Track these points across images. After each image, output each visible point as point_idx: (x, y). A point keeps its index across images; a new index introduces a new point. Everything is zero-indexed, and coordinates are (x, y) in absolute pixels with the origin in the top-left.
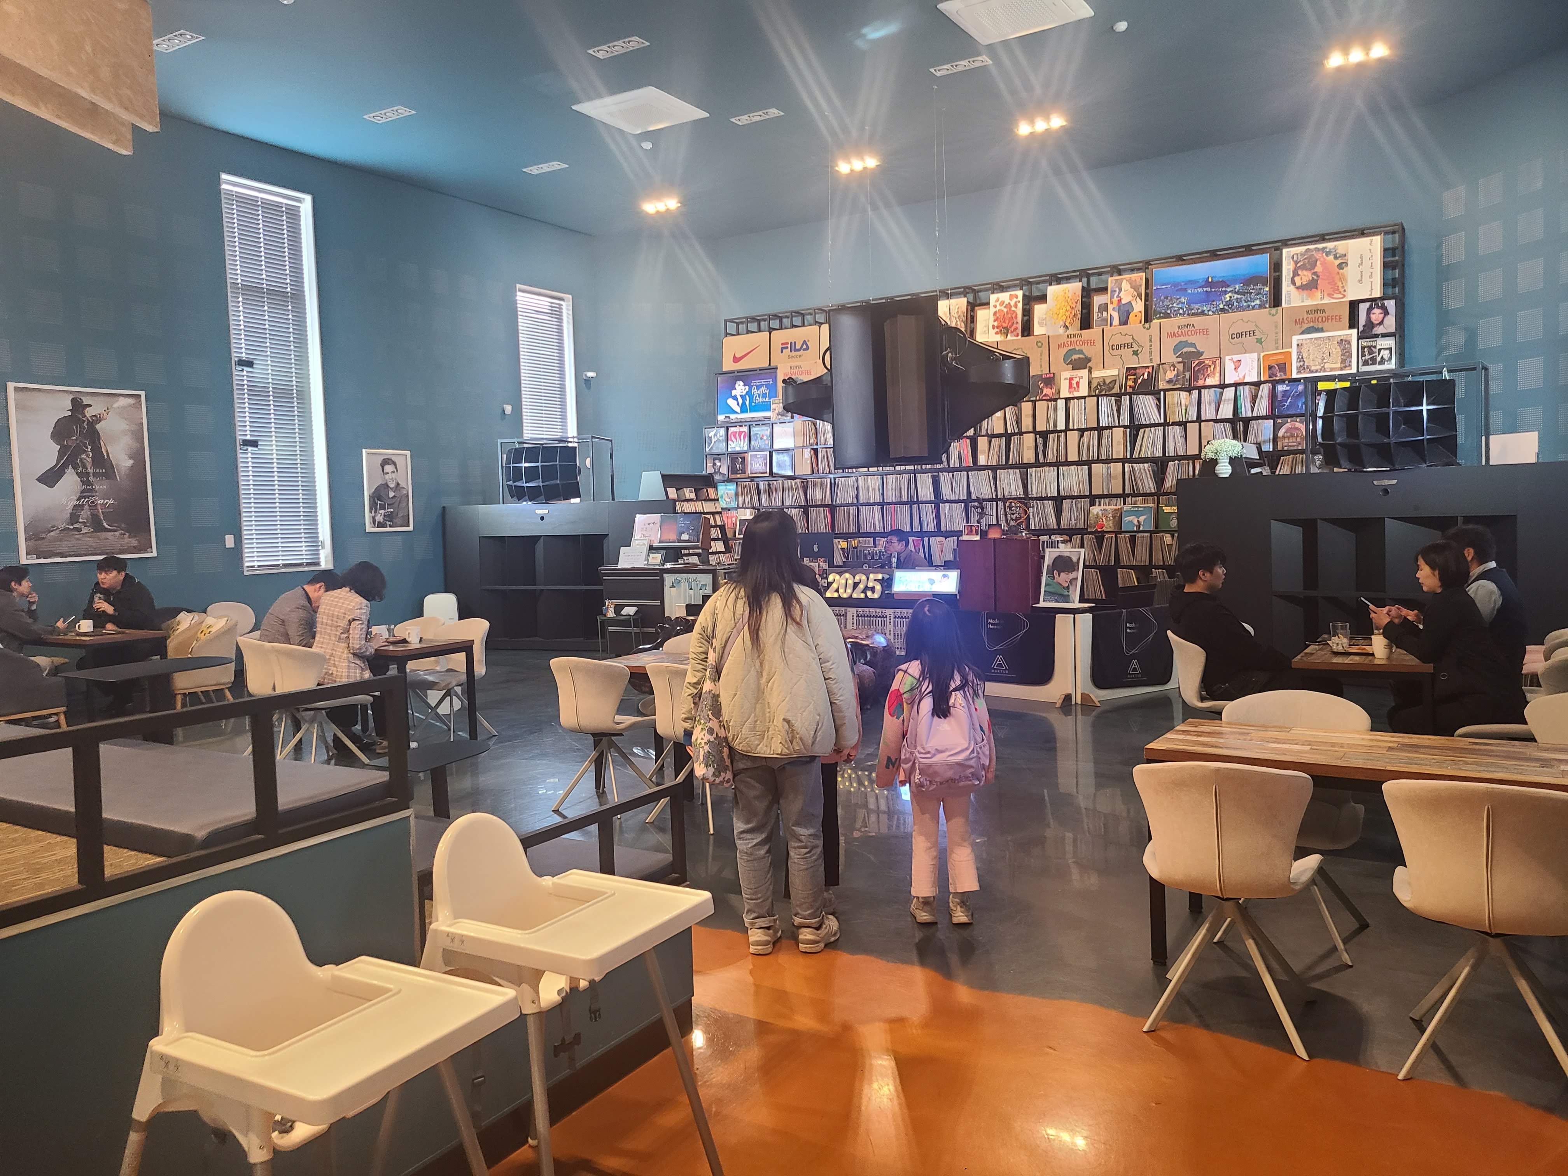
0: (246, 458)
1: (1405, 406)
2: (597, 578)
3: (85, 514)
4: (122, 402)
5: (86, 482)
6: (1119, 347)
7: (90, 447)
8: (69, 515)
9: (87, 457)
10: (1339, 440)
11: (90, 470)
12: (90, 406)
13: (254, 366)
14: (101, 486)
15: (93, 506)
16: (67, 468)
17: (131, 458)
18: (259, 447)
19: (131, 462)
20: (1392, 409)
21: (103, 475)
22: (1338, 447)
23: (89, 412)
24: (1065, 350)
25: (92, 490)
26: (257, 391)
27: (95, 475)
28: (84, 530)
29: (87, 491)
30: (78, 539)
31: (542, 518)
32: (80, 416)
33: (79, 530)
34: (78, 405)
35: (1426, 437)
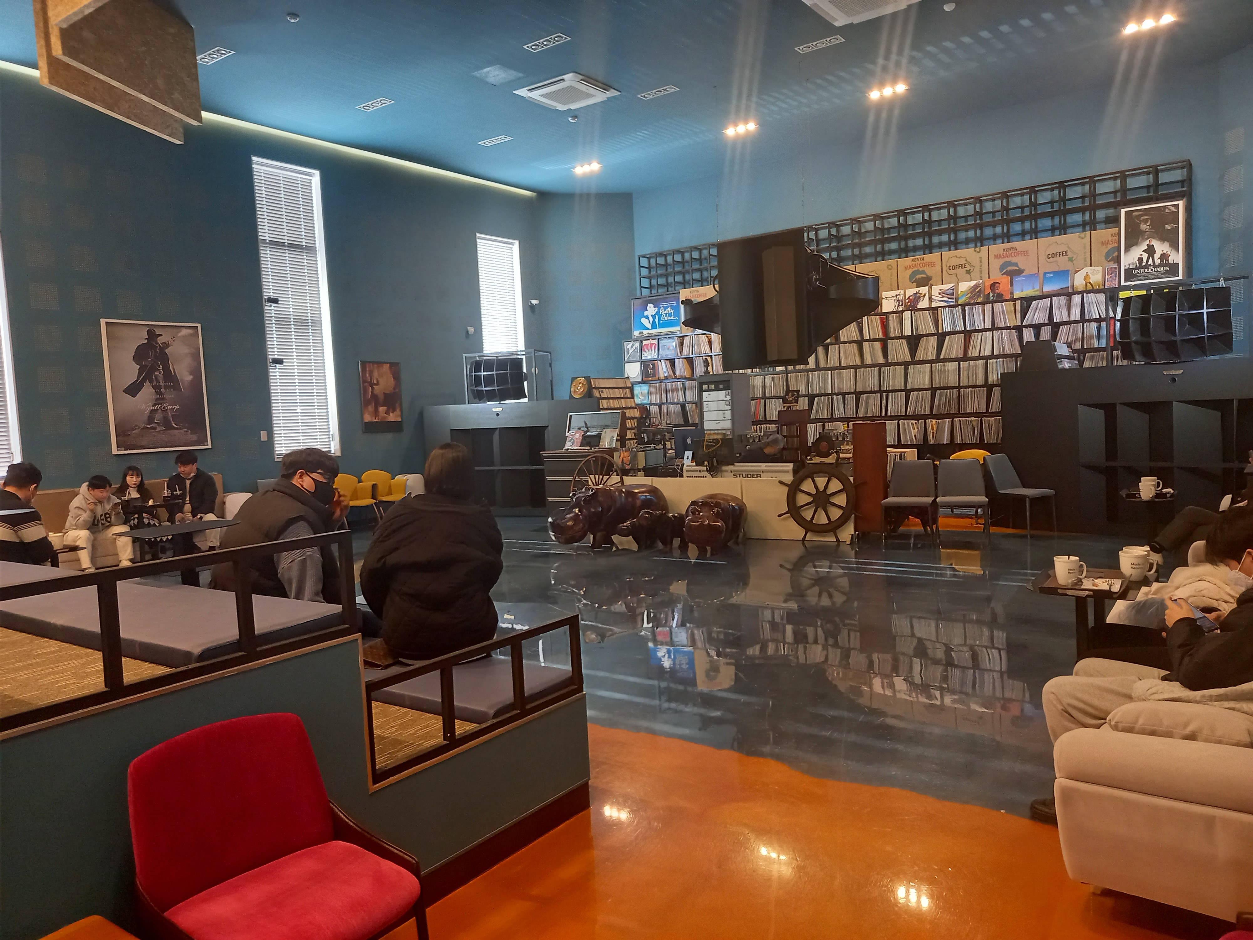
0: (275, 372)
1: (1189, 310)
2: (539, 460)
3: (158, 417)
4: (184, 332)
5: (159, 393)
6: (954, 267)
7: (161, 366)
8: (147, 418)
9: (159, 374)
10: (1134, 339)
11: (162, 384)
12: (161, 335)
13: (279, 302)
14: (169, 395)
15: (165, 410)
16: (145, 382)
17: (191, 374)
18: (284, 364)
19: (191, 377)
20: (1177, 313)
21: (171, 387)
22: (1133, 344)
23: (160, 340)
24: (911, 271)
25: (163, 399)
26: (283, 321)
27: (166, 387)
28: (158, 429)
29: (159, 400)
30: (154, 436)
31: (498, 415)
32: (154, 343)
33: (154, 428)
34: (152, 335)
35: (1206, 335)
